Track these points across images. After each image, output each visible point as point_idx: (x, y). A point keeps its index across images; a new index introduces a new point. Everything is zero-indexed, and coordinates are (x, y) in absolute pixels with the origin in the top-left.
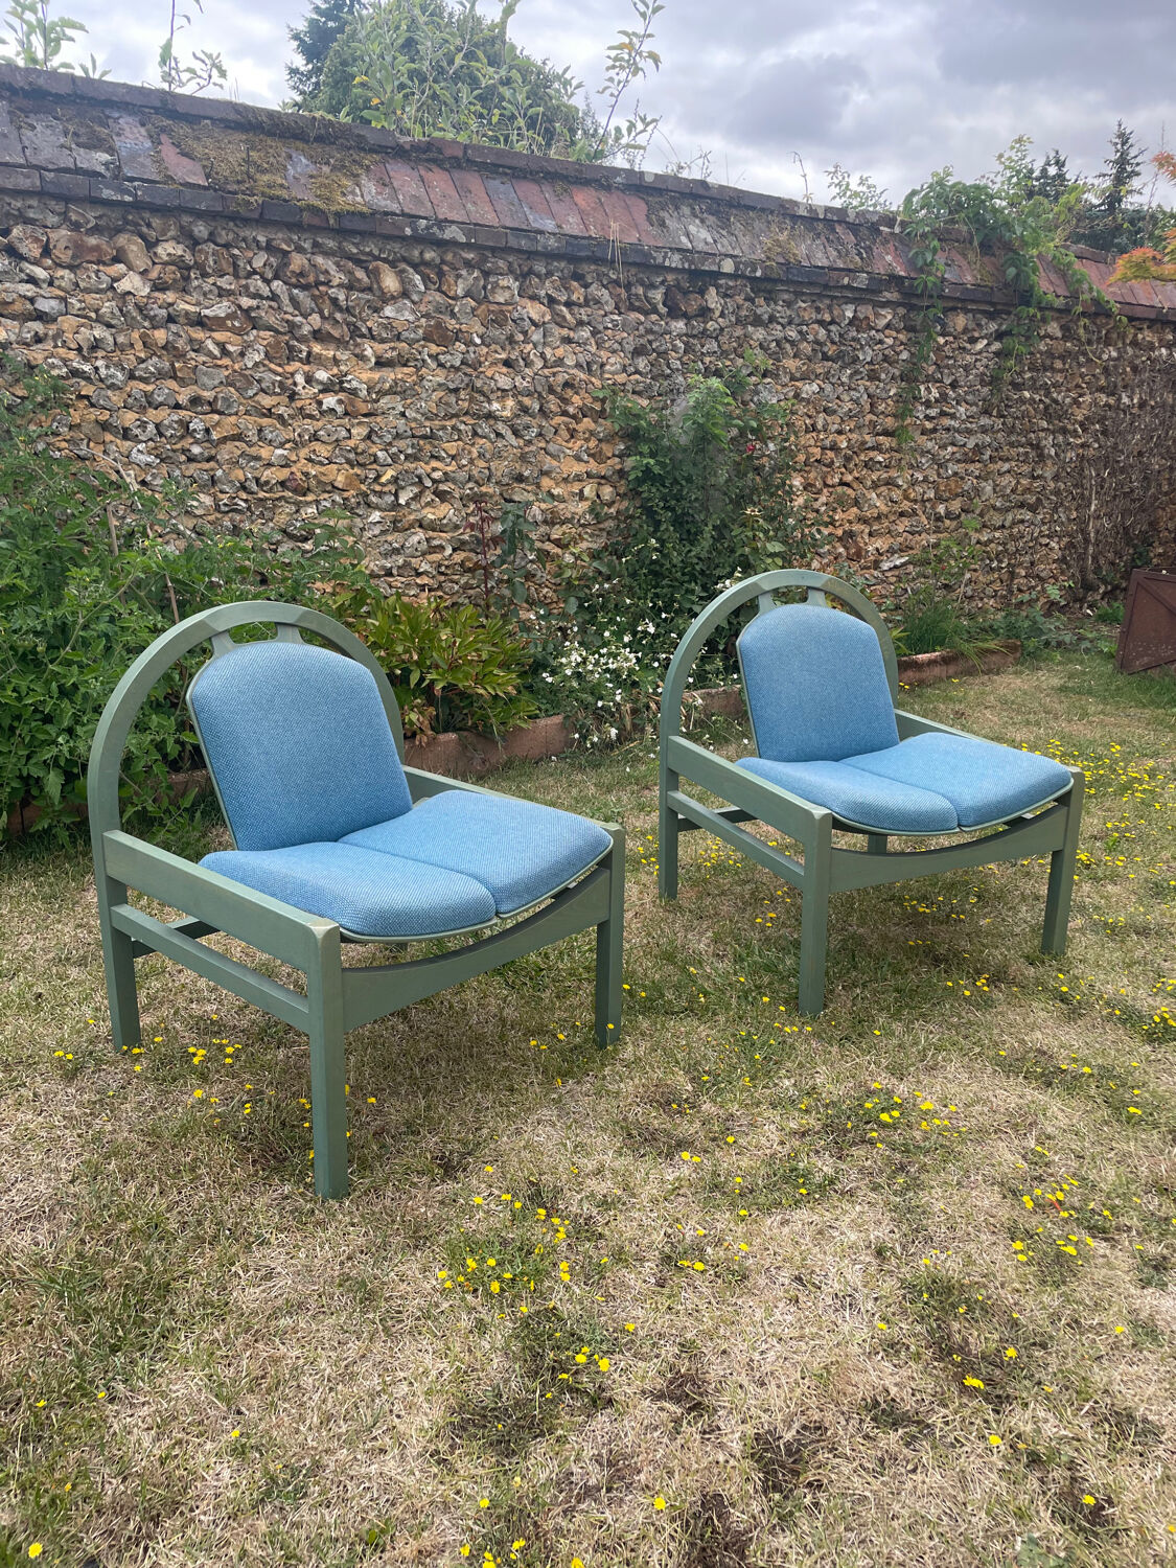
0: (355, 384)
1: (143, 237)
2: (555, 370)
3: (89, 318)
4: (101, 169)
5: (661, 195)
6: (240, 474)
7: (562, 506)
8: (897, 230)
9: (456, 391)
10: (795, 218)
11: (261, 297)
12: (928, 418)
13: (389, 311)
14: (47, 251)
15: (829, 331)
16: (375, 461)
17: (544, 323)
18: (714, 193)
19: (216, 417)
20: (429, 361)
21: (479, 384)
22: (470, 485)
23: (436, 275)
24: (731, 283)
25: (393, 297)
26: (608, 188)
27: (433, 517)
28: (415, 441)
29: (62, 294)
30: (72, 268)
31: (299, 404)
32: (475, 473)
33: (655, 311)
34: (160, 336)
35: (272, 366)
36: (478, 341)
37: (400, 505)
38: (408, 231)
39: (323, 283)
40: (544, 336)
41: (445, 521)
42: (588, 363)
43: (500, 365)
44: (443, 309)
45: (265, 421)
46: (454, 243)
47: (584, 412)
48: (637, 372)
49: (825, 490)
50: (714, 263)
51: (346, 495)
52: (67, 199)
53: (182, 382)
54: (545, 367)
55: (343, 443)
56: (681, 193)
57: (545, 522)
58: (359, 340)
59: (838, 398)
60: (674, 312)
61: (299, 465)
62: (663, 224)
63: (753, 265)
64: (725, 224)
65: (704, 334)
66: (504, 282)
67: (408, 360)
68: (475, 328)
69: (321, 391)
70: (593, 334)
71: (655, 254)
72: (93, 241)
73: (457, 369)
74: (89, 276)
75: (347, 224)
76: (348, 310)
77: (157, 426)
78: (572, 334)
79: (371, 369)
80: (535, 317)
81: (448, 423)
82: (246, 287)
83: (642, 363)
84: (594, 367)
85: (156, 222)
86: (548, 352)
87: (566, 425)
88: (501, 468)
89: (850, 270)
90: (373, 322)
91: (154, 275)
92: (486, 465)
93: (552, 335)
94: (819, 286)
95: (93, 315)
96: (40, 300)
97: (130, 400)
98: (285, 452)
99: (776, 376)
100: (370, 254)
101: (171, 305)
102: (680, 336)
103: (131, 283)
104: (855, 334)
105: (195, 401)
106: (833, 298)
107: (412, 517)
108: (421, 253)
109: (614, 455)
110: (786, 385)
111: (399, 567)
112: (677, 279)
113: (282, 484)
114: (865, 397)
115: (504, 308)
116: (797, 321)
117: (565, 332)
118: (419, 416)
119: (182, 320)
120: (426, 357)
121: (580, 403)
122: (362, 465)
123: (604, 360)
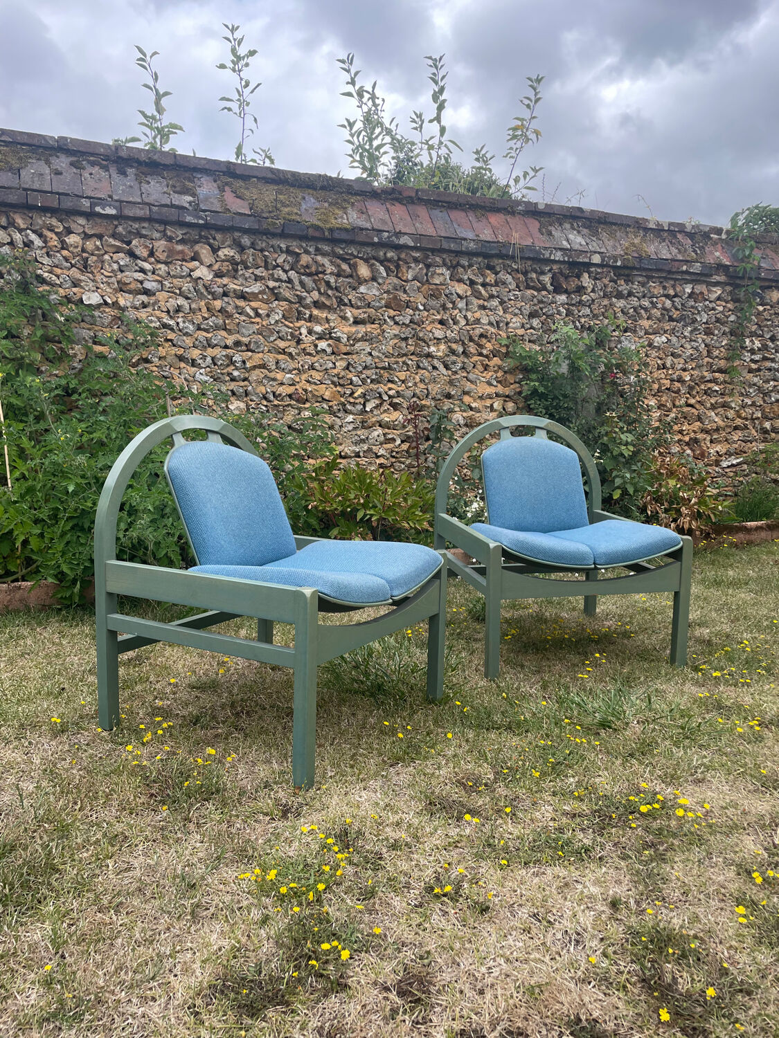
0: (339, 334)
1: (210, 245)
2: (474, 326)
3: (175, 293)
4: (187, 205)
5: (550, 217)
6: (263, 389)
7: (478, 415)
8: (724, 236)
9: (406, 339)
10: (646, 230)
11: (282, 281)
12: (752, 361)
13: (362, 289)
14: (152, 254)
15: (673, 302)
16: (351, 384)
17: (466, 296)
18: (587, 215)
19: (250, 354)
20: (388, 320)
21: (421, 335)
22: (415, 399)
23: (395, 267)
24: (599, 270)
25: (366, 281)
26: (513, 213)
27: (388, 420)
28: (378, 370)
29: (160, 279)
30: (166, 263)
31: (303, 346)
32: (417, 391)
33: (545, 289)
34: (218, 304)
35: (287, 323)
36: (421, 308)
37: (366, 411)
38: (376, 240)
39: (321, 273)
40: (467, 305)
41: (396, 423)
42: (497, 322)
43: (436, 323)
44: (398, 288)
45: (280, 357)
46: (406, 247)
47: (495, 353)
48: (532, 328)
49: (674, 410)
50: (586, 257)
51: (331, 404)
52: (165, 223)
53: (229, 332)
54: (467, 324)
55: (330, 371)
56: (564, 216)
57: (466, 425)
58: (343, 307)
59: (682, 346)
60: (558, 290)
61: (301, 384)
62: (550, 234)
63: (615, 258)
64: (595, 233)
65: (580, 302)
66: (439, 271)
67: (374, 320)
68: (420, 300)
69: (317, 339)
70: (502, 303)
71: (543, 252)
72: (180, 247)
73: (407, 326)
74: (176, 269)
75: (336, 235)
76: (337, 289)
77: (213, 359)
78: (486, 303)
79: (350, 325)
80: (460, 292)
81: (400, 360)
82: (272, 275)
83: (535, 322)
84: (501, 325)
85: (219, 236)
86: (469, 315)
87: (481, 361)
88: (435, 389)
89: (687, 261)
90: (352, 296)
91: (216, 267)
92: (425, 387)
93: (472, 304)
94: (665, 272)
95: (178, 291)
96: (146, 282)
97: (197, 343)
98: (292, 376)
99: (635, 331)
100: (352, 254)
101: (225, 285)
102: (563, 305)
103: (203, 272)
104: (693, 303)
105: (237, 344)
106: (676, 280)
107: (374, 419)
108: (385, 254)
109: (515, 382)
110: (642, 337)
111: (364, 451)
112: (560, 268)
113: (290, 396)
114: (703, 346)
115: (440, 287)
116: (649, 295)
117: (481, 302)
118: (380, 355)
119: (231, 294)
120: (387, 318)
121: (491, 347)
122: (342, 386)
123: (509, 320)
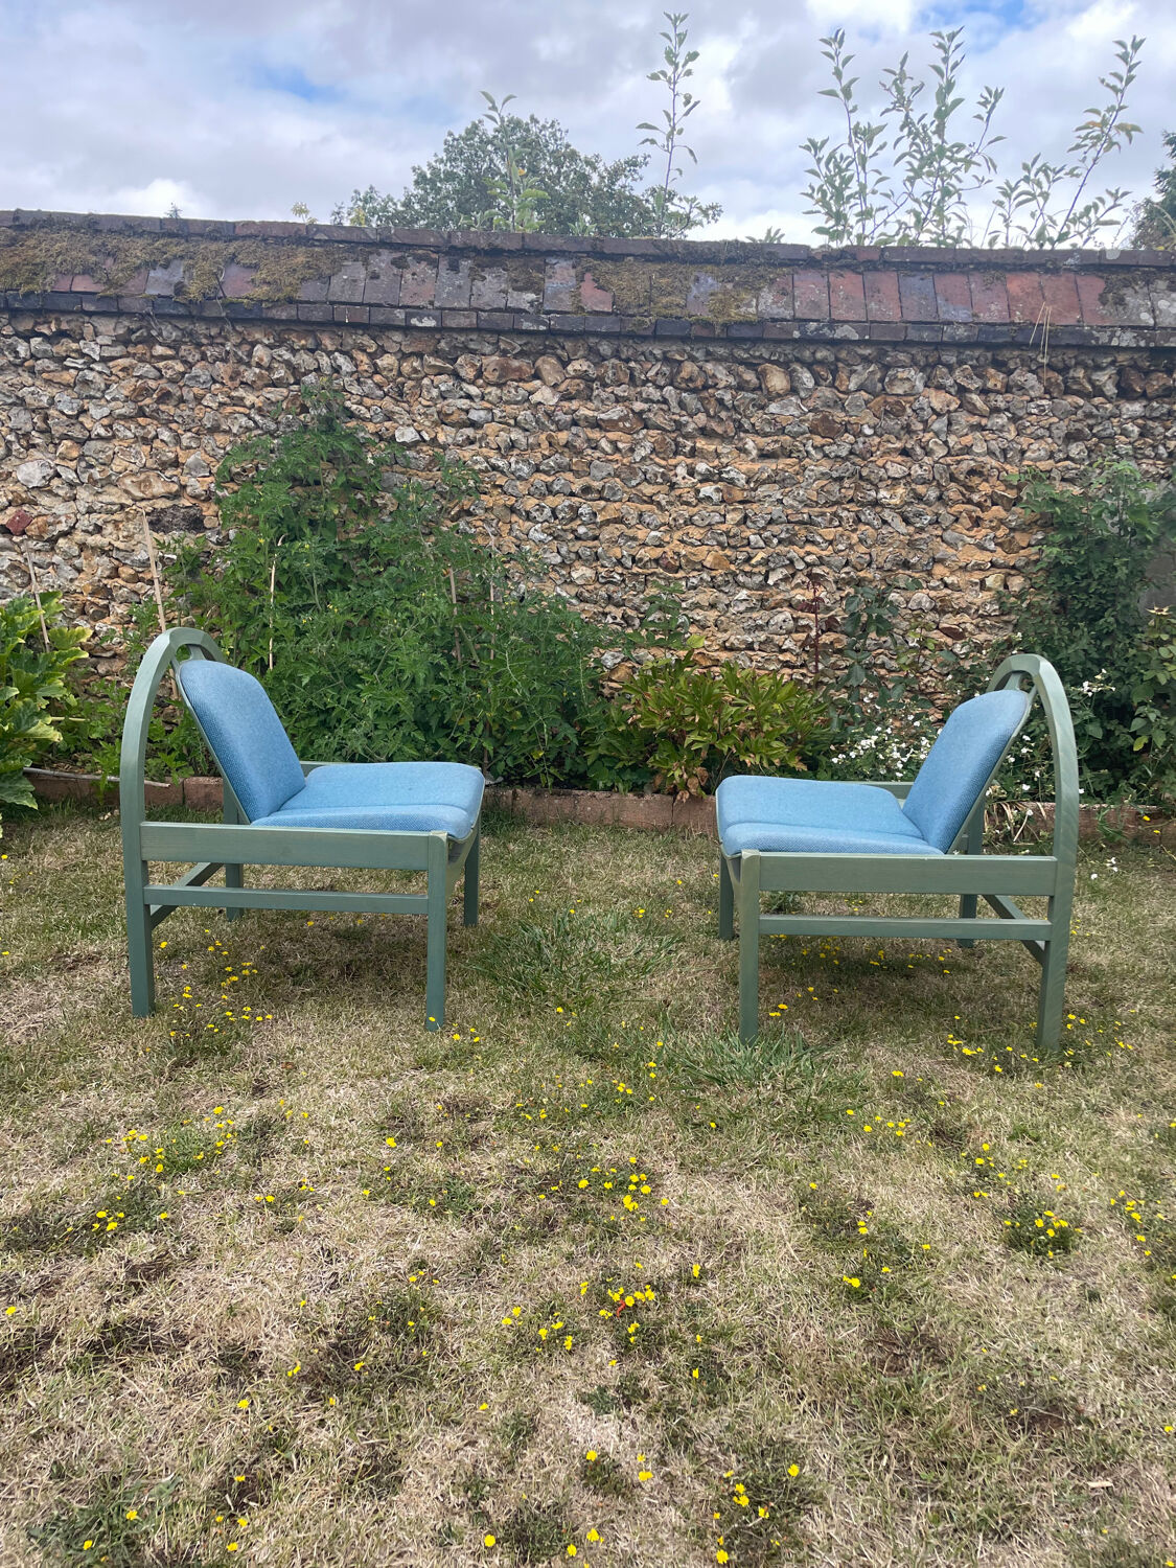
0: (732, 474)
1: (559, 358)
2: (959, 458)
3: (509, 425)
4: (526, 306)
5: (1129, 272)
6: (617, 552)
7: (957, 595)
9: (840, 479)
11: (653, 402)
13: (773, 408)
14: (480, 374)
16: (748, 544)
17: (949, 412)
19: (603, 503)
20: (813, 452)
21: (865, 473)
22: (846, 569)
23: (829, 372)
25: (779, 395)
26: (1056, 271)
27: (801, 598)
28: (790, 526)
29: (489, 406)
30: (499, 385)
31: (678, 492)
32: (853, 558)
33: (1100, 393)
34: (563, 437)
35: (657, 460)
36: (868, 431)
38: (796, 334)
39: (711, 387)
40: (949, 424)
42: (1002, 451)
43: (894, 454)
44: (831, 404)
45: (645, 507)
46: (847, 341)
47: (996, 500)
51: (713, 573)
52: (499, 332)
53: (577, 474)
54: (949, 454)
55: (716, 527)
56: (1159, 268)
57: (934, 609)
58: (742, 435)
60: (1127, 393)
61: (671, 546)
62: (1120, 301)
65: (1170, 413)
66: (902, 374)
67: (791, 452)
68: (866, 420)
69: (701, 481)
70: (1015, 419)
71: (1097, 334)
72: (516, 363)
73: (845, 459)
74: (513, 391)
75: (734, 333)
76: (734, 408)
77: (553, 511)
78: (984, 421)
79: (753, 461)
80: (937, 406)
81: (828, 510)
82: (640, 393)
83: (1075, 449)
84: (1011, 454)
85: (568, 345)
86: (952, 440)
87: (969, 513)
88: (884, 555)
90: (757, 418)
91: (563, 387)
92: (867, 551)
93: (958, 423)
95: (512, 422)
96: (472, 411)
97: (532, 489)
98: (659, 534)
100: (761, 357)
101: (575, 411)
102: (1133, 419)
103: (545, 395)
105: (587, 490)
107: (779, 597)
108: (813, 353)
109: (1029, 546)
111: (761, 643)
112: (1131, 359)
113: (657, 561)
115: (904, 399)
117: (975, 420)
118: (795, 504)
119: (581, 423)
120: (810, 449)
121: (989, 491)
122: (735, 547)
123: (1025, 447)
